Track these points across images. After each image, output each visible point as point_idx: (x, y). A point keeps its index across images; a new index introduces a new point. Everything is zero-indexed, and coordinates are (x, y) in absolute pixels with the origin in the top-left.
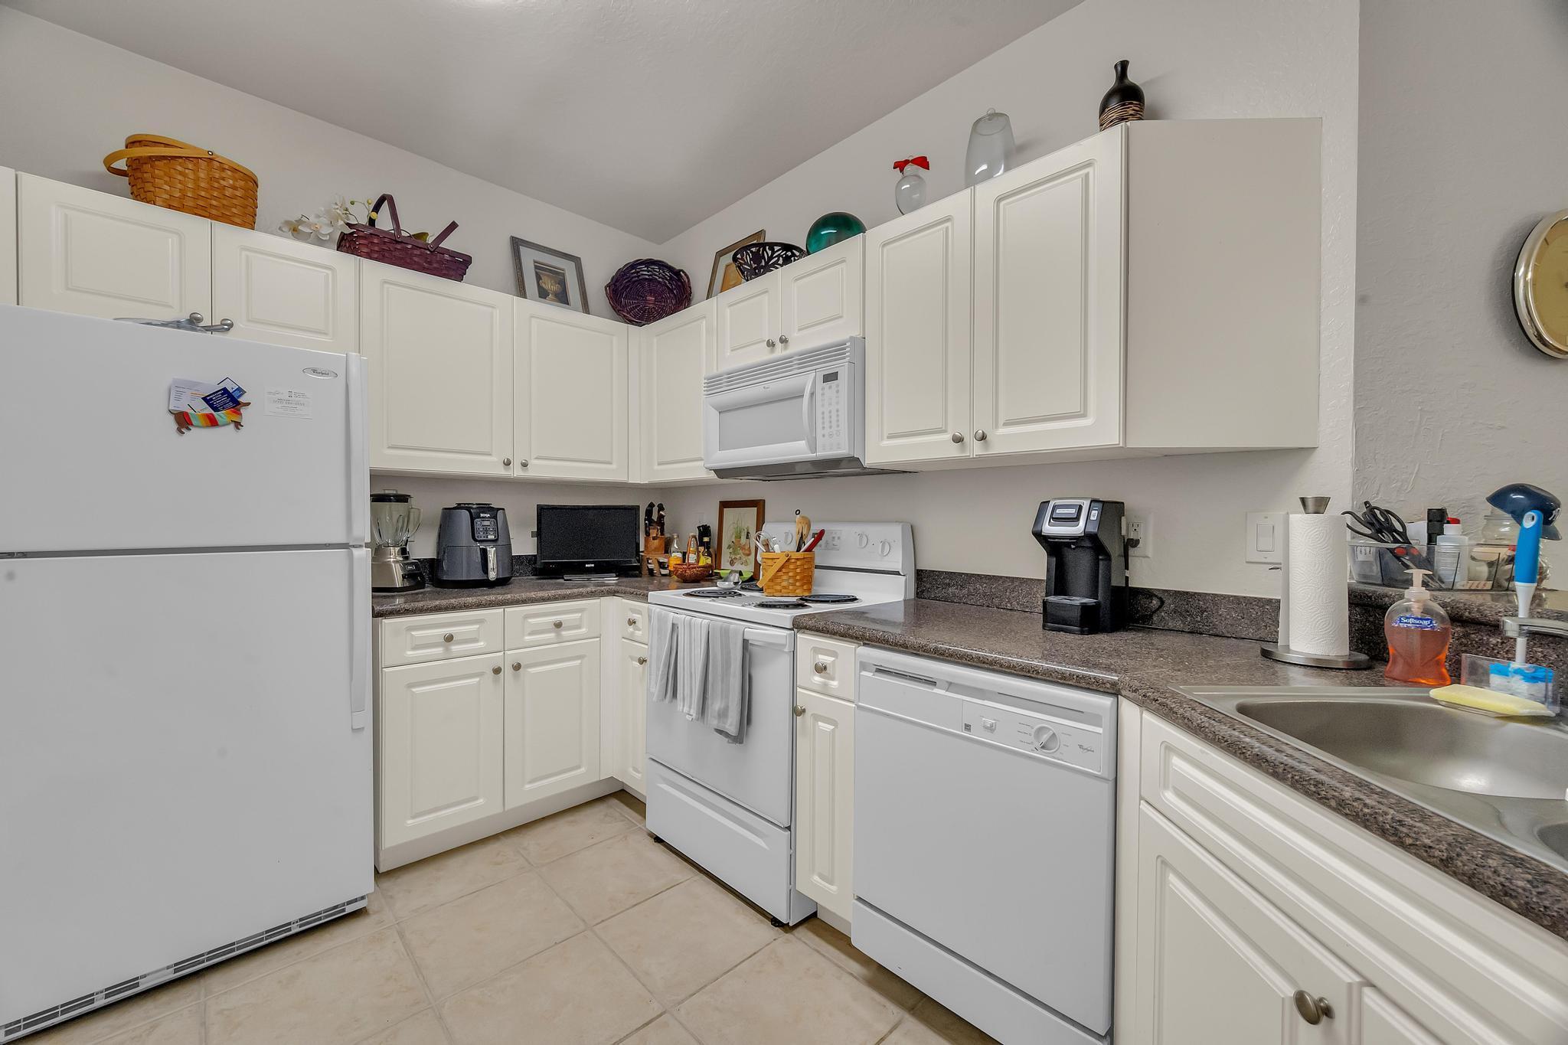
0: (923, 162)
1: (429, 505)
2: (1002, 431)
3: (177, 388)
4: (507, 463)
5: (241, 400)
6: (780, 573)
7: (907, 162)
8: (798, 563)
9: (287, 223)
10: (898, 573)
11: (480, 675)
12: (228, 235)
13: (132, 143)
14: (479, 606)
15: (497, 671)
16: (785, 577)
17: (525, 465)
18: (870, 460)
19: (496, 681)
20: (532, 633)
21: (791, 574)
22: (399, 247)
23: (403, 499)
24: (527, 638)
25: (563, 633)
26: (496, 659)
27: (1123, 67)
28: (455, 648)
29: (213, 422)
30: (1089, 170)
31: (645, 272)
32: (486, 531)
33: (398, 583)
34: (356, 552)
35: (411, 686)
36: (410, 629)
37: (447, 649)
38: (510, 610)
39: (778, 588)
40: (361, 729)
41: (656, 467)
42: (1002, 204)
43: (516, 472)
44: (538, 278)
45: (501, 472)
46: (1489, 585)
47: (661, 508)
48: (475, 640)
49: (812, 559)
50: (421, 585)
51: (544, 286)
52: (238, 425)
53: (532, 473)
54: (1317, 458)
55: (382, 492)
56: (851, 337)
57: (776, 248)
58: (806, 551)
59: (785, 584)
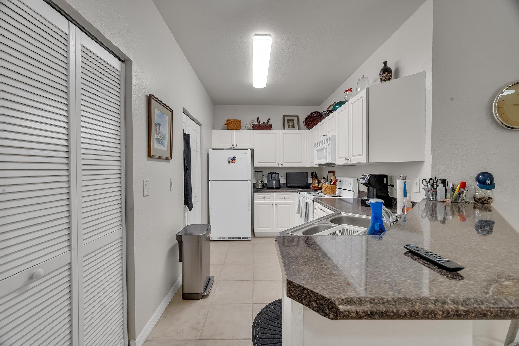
0: (350, 90)
1: (265, 173)
2: (353, 158)
3: (229, 158)
4: (278, 164)
5: (235, 159)
6: (326, 189)
7: (347, 91)
8: (330, 187)
9: (245, 126)
10: (351, 191)
11: (270, 205)
12: (237, 131)
13: (227, 121)
14: (270, 192)
15: (273, 205)
16: (327, 190)
17: (282, 164)
18: (337, 163)
19: (273, 207)
20: (280, 198)
21: (329, 190)
22: (260, 126)
23: (261, 172)
24: (279, 199)
25: (286, 199)
26: (273, 203)
27: (385, 63)
28: (266, 199)
29: (232, 162)
30: (363, 98)
31: (314, 115)
32: (274, 178)
33: (260, 187)
34: (249, 181)
35: (258, 205)
36: (258, 195)
37: (264, 199)
38: (275, 193)
39: (326, 193)
40: (250, 210)
41: (311, 163)
42: (353, 105)
43: (281, 166)
44: (288, 123)
45: (277, 166)
46: (450, 201)
47: (315, 172)
48: (269, 198)
49: (336, 186)
50: (264, 188)
51: (289, 124)
52: (235, 162)
53: (283, 166)
54: (425, 163)
55: (258, 171)
56: (332, 136)
57: (329, 111)
58: (333, 184)
59: (327, 192)
